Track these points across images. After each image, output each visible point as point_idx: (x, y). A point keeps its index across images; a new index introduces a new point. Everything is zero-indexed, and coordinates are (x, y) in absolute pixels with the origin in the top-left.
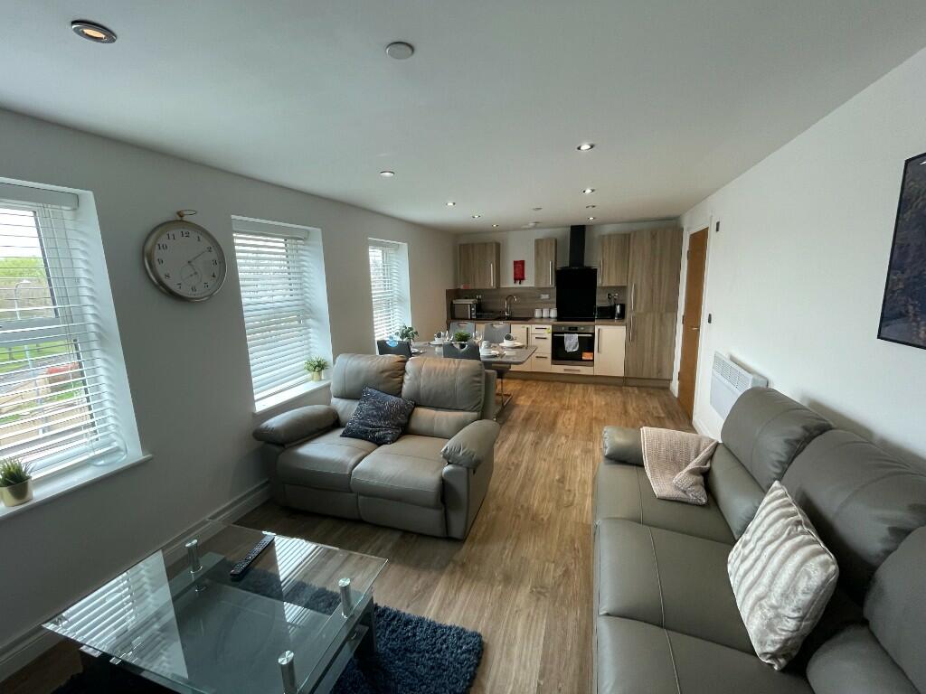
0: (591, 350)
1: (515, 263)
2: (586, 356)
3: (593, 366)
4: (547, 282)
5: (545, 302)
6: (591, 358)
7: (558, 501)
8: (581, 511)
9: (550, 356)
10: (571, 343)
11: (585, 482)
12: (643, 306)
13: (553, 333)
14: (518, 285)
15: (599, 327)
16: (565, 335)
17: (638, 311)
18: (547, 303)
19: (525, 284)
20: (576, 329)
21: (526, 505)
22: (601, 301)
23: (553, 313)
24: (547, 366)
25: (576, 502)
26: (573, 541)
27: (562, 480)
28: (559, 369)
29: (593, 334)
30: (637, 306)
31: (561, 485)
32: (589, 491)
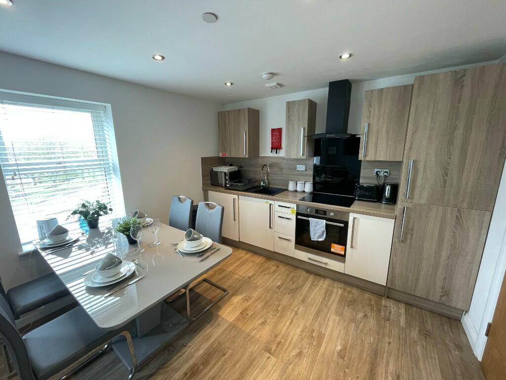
0: (343, 242)
1: (273, 130)
2: (336, 248)
3: (344, 262)
4: (298, 152)
5: (301, 174)
6: (343, 253)
9: (293, 238)
10: (318, 229)
12: (425, 194)
13: (298, 214)
14: (274, 155)
15: (356, 215)
16: (310, 219)
17: (416, 201)
18: (302, 175)
19: (282, 153)
20: (325, 212)
22: (367, 178)
23: (308, 188)
24: (290, 249)
28: (303, 255)
29: (346, 223)
30: (416, 193)
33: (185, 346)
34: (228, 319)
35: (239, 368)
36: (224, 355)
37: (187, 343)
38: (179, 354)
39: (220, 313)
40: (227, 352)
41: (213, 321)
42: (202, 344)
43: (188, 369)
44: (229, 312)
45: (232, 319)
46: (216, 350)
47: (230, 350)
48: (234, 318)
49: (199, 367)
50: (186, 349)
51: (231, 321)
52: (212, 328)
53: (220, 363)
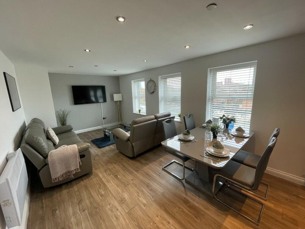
7: (110, 169)
8: (101, 172)
11: (108, 182)
21: (117, 163)
25: (105, 173)
26: (97, 164)
27: (116, 176)
31: (115, 175)
32: (103, 179)
33: (199, 197)
34: (226, 222)
35: (188, 225)
36: (196, 217)
37: (201, 198)
38: (194, 195)
39: (229, 216)
40: (198, 219)
41: (221, 211)
42: (201, 205)
43: (187, 199)
44: (231, 222)
45: (225, 225)
46: (199, 213)
47: (199, 221)
48: (228, 227)
49: (188, 204)
50: (198, 197)
51: (224, 224)
52: (214, 211)
53: (191, 214)
